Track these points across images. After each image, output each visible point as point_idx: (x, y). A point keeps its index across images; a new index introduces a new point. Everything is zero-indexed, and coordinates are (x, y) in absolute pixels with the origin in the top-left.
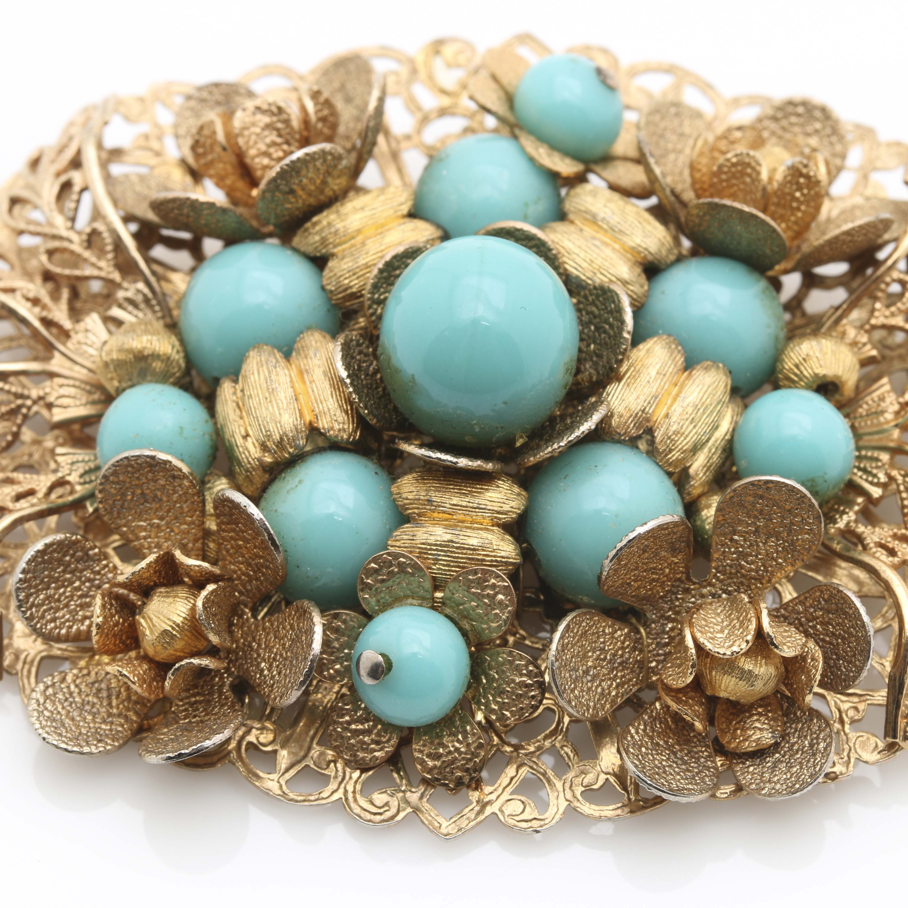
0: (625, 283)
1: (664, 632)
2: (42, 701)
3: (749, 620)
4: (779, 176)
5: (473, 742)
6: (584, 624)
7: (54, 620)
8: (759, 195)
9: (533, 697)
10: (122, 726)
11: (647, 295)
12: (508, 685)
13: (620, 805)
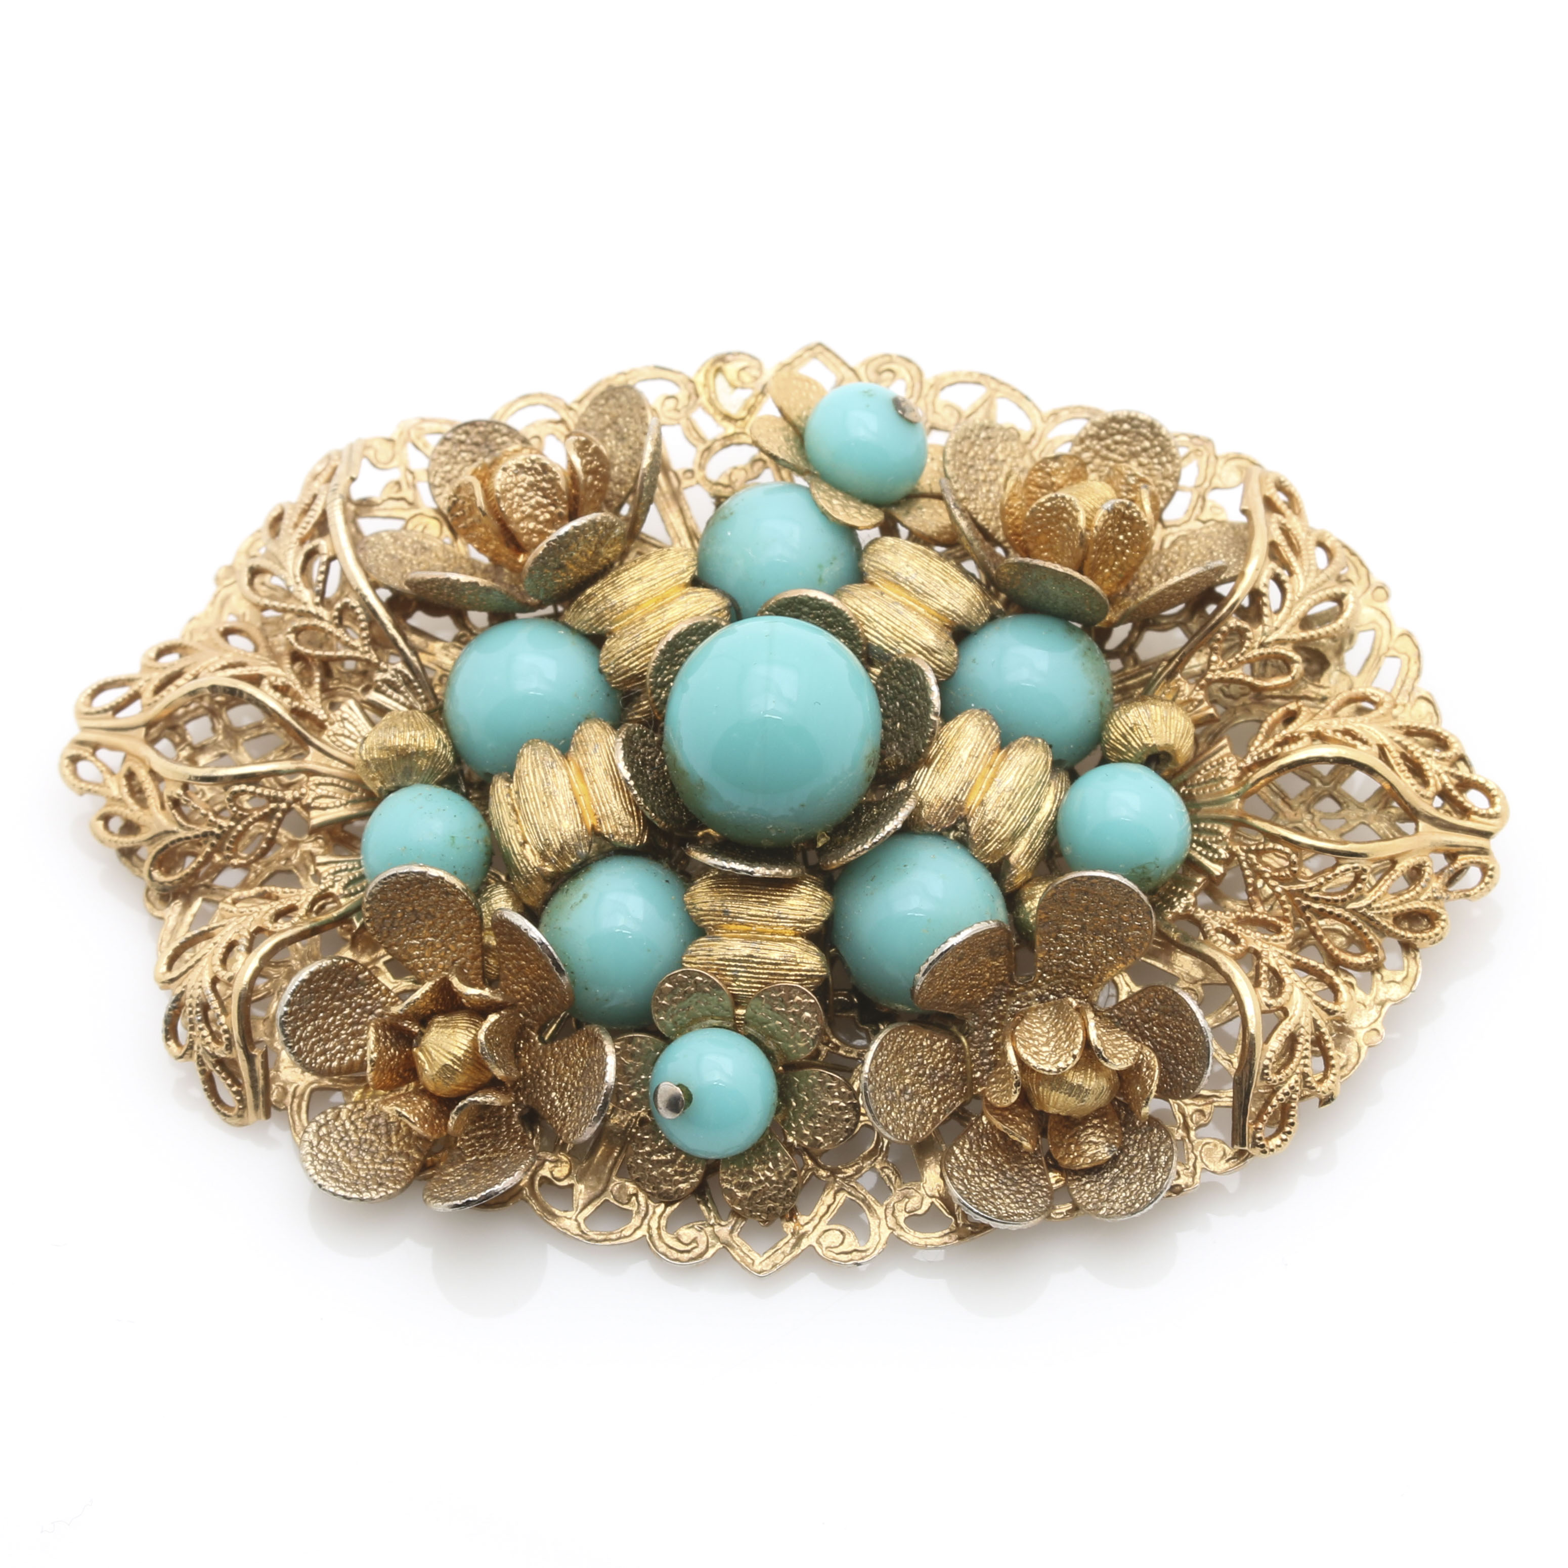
0: (931, 651)
1: (988, 1039)
2: (315, 1143)
3: (1076, 1033)
4: (1098, 522)
5: (785, 1170)
6: (899, 1039)
7: (323, 1053)
8: (1077, 544)
9: (847, 1120)
10: (404, 1165)
11: (957, 663)
12: (820, 1108)
13: (947, 1231)
